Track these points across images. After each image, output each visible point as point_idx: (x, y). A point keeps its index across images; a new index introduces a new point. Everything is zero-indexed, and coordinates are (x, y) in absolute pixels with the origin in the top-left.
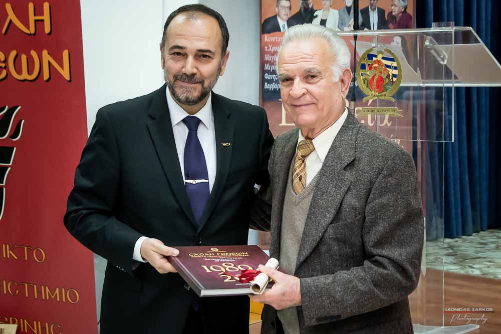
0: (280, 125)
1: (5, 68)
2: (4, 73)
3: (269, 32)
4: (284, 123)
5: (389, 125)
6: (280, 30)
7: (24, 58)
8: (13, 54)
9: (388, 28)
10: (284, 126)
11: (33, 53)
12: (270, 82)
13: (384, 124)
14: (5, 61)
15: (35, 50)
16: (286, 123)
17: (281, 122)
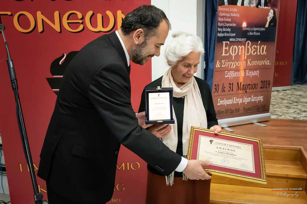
0: (222, 55)
1: (82, 23)
2: (81, 27)
3: (221, 6)
4: (224, 54)
5: (265, 54)
6: (224, 5)
7: (99, 16)
8: (90, 13)
9: (267, 6)
10: (224, 56)
11: (109, 13)
12: (220, 32)
13: (263, 54)
14: (83, 18)
15: (110, 10)
16: (225, 54)
17: (222, 54)
